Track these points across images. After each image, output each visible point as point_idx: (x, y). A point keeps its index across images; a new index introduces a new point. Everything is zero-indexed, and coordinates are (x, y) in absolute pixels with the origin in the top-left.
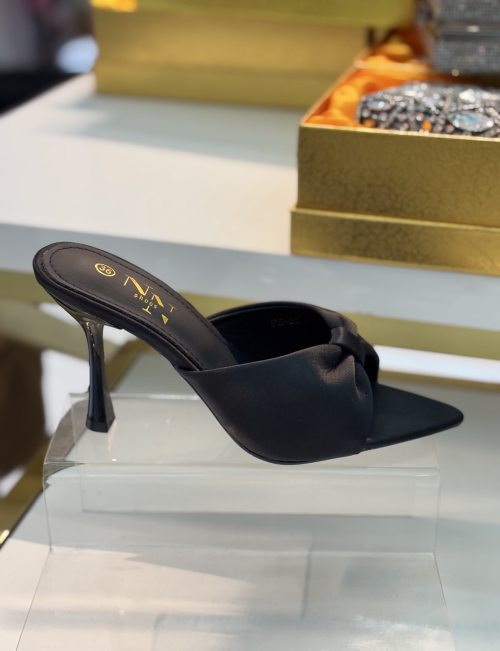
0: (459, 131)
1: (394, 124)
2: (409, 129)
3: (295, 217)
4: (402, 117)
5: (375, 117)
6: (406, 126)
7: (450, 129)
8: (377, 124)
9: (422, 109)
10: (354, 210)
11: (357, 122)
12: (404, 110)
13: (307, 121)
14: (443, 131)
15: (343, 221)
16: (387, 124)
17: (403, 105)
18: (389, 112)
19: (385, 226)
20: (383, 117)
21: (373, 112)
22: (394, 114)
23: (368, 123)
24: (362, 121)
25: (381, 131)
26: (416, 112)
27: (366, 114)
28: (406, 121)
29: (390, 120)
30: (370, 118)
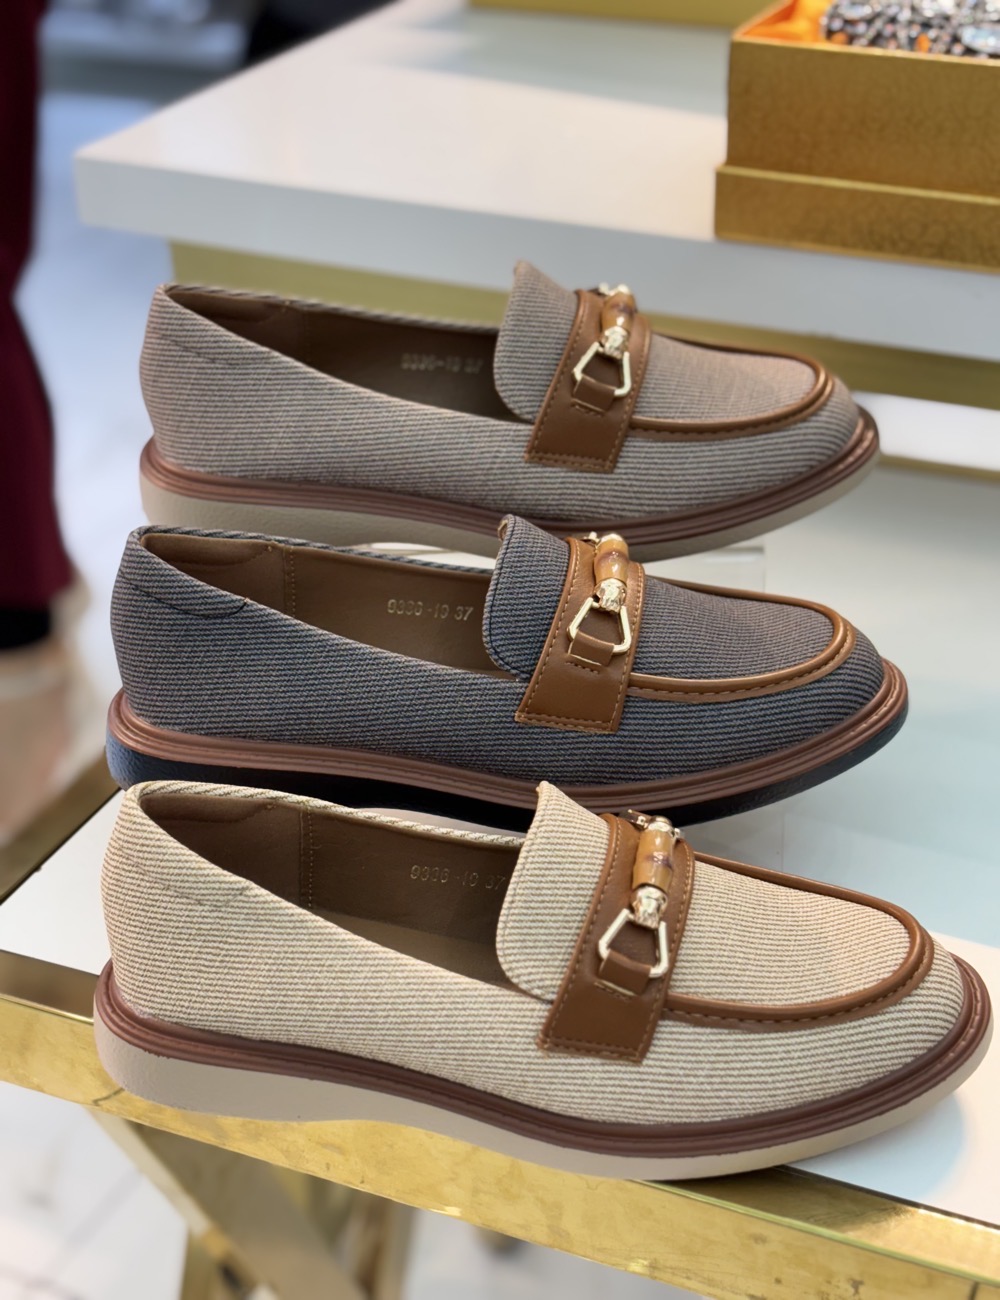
0: (970, 51)
1: (875, 41)
2: (899, 47)
3: (721, 179)
4: (889, 30)
5: (850, 29)
6: (893, 44)
7: (958, 49)
8: (851, 40)
9: (918, 19)
11: (822, 35)
12: (893, 20)
13: (746, 33)
14: (948, 52)
16: (864, 41)
17: (891, 11)
18: (870, 21)
20: (861, 28)
21: (849, 22)
22: (878, 24)
23: (840, 37)
24: (830, 34)
25: (857, 48)
26: (911, 23)
27: (837, 24)
28: (894, 36)
29: (872, 33)
30: (841, 30)
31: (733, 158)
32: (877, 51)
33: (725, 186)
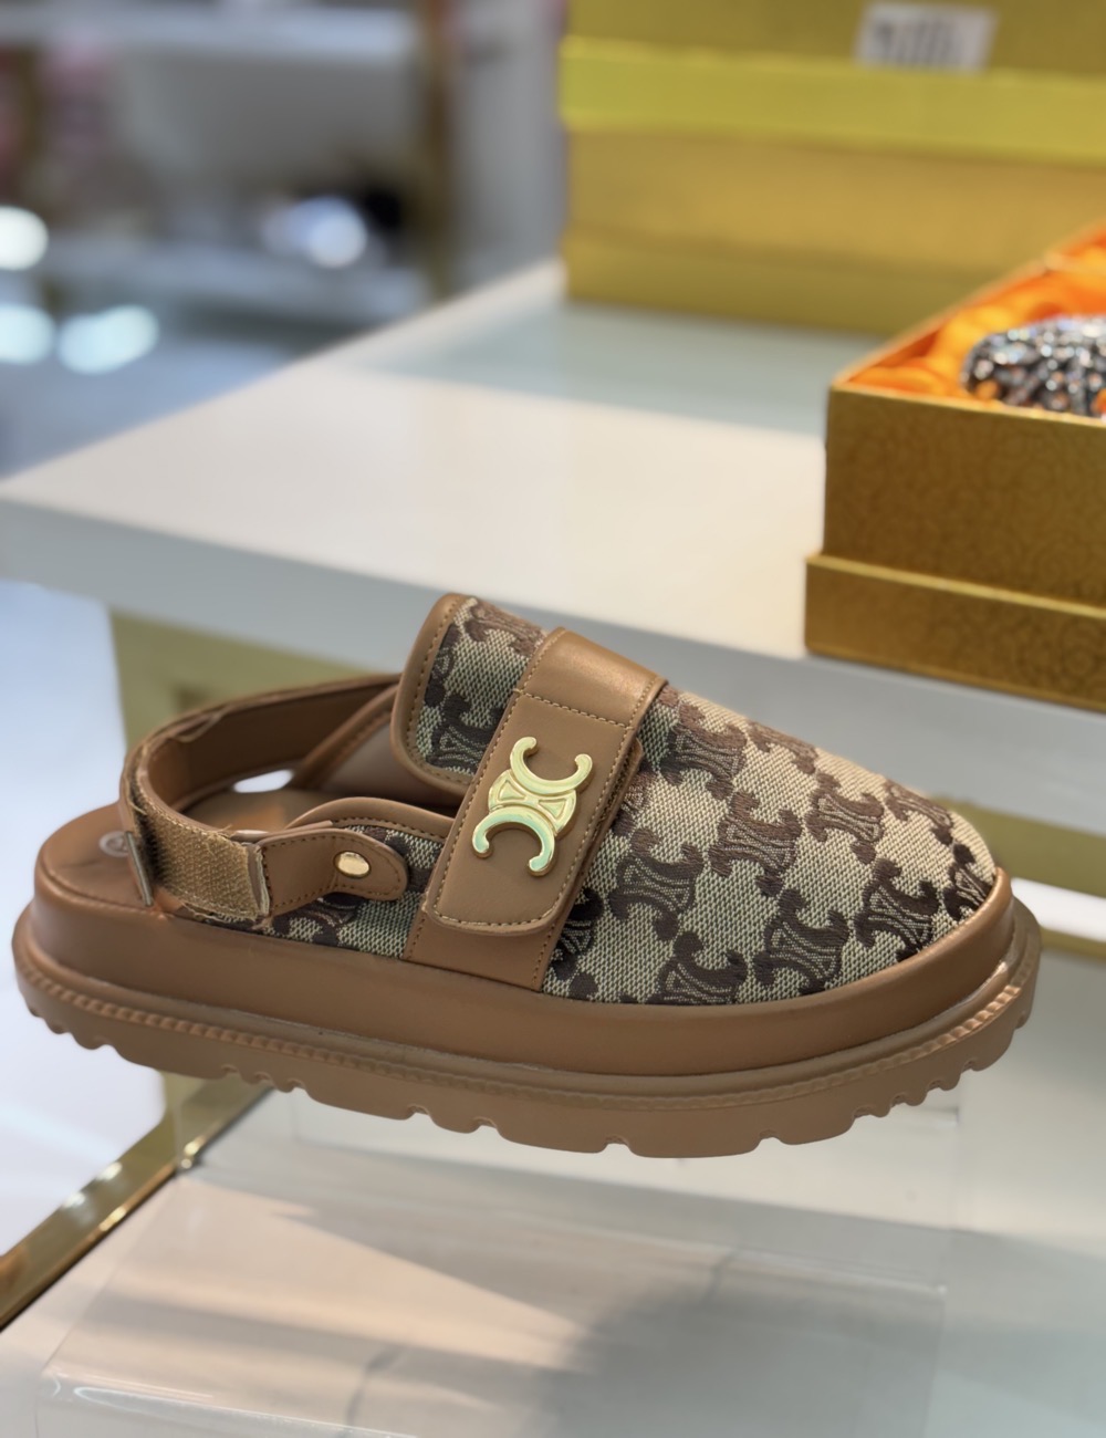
1: (1037, 396)
2: (1068, 408)
3: (814, 575)
5: (1004, 377)
6: (1058, 402)
8: (1004, 393)
10: (937, 571)
11: (963, 386)
12: (1065, 366)
15: (909, 589)
16: (1022, 394)
17: (1065, 354)
18: (1030, 367)
19: (995, 607)
20: (1018, 377)
21: (997, 367)
22: (1042, 373)
23: (988, 389)
24: (974, 383)
25: (1010, 408)
26: (1089, 371)
27: (984, 368)
28: (1063, 389)
29: (1031, 384)
30: (991, 377)
31: (832, 545)
32: (1035, 413)
33: (819, 582)
